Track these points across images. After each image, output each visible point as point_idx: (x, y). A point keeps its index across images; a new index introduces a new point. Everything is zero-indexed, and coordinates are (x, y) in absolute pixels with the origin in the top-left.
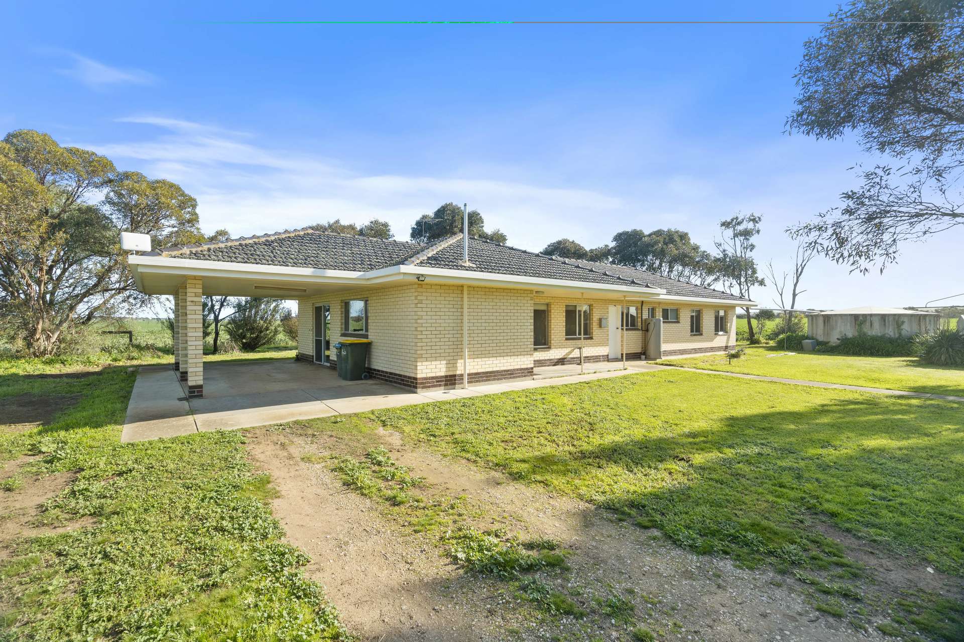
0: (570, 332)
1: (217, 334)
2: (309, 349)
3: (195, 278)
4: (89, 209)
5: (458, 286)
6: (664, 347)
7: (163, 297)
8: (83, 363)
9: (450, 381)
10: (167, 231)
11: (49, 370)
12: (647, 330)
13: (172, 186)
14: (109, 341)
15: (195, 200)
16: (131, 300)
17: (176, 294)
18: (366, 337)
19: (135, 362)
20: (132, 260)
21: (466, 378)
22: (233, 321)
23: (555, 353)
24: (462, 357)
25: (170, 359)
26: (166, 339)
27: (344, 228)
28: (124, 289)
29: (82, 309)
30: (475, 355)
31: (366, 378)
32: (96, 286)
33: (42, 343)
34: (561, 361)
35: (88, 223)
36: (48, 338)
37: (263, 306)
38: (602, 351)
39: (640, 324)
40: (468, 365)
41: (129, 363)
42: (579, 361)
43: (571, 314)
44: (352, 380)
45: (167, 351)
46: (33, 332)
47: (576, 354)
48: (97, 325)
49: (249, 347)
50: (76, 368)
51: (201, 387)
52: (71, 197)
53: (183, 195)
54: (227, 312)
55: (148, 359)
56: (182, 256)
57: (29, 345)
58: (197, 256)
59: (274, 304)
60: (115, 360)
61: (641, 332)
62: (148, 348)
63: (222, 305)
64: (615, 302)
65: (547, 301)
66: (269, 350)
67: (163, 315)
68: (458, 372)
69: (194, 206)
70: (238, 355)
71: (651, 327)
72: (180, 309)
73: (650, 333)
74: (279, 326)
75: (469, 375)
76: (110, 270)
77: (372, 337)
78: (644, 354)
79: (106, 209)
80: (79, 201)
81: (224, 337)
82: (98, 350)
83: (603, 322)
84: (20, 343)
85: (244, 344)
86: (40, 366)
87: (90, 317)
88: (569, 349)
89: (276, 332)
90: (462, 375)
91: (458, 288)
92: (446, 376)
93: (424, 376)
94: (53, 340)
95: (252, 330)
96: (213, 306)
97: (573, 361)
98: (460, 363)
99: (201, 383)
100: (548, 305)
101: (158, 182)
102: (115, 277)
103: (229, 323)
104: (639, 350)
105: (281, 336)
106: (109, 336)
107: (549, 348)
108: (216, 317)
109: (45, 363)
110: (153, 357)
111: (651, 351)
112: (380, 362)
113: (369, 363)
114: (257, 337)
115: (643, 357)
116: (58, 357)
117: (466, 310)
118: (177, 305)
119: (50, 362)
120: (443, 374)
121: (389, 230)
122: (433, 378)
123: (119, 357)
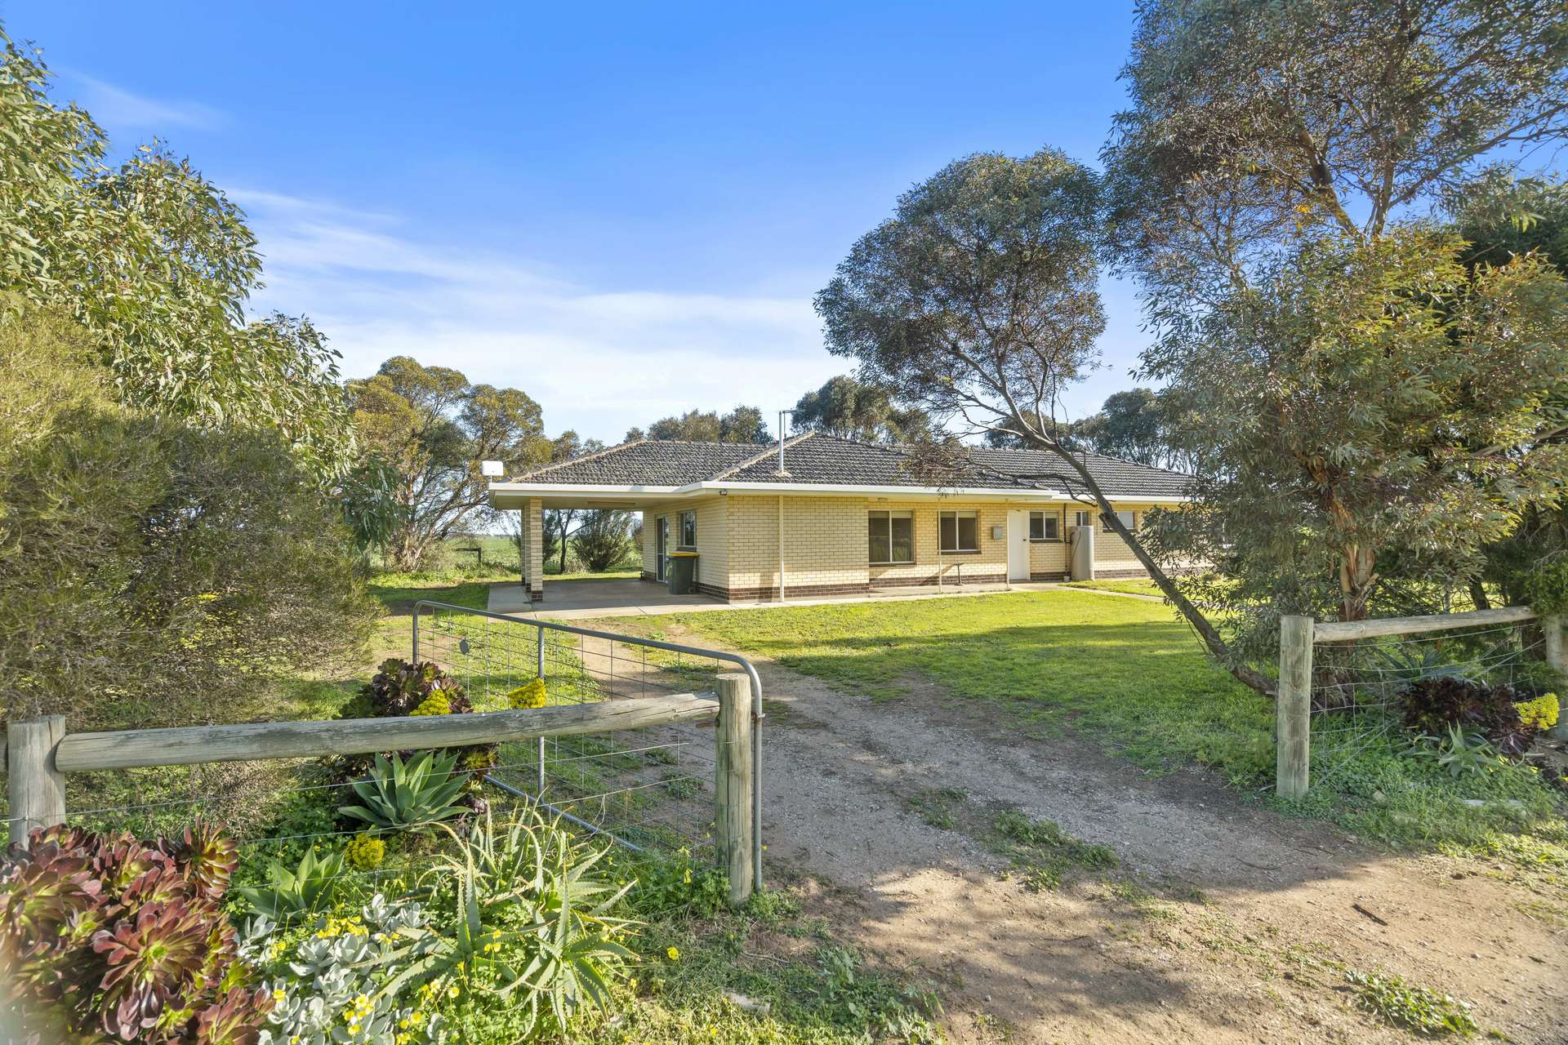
0: (946, 544)
1: (564, 550)
2: (652, 568)
3: (536, 498)
4: (448, 426)
5: (773, 497)
6: (1096, 566)
7: (511, 512)
8: (441, 579)
9: (766, 593)
10: (513, 442)
11: (416, 584)
12: (1071, 542)
13: (517, 393)
14: (462, 559)
15: (539, 407)
16: (483, 515)
17: (523, 509)
18: (694, 550)
19: (486, 580)
20: (492, 486)
21: (782, 590)
22: (580, 536)
23: (922, 571)
24: (778, 570)
25: (518, 578)
26: (513, 558)
27: (703, 418)
28: (476, 504)
29: (439, 526)
30: (793, 568)
31: (692, 592)
32: (452, 501)
33: (410, 560)
34: (933, 581)
35: (444, 438)
36: (413, 553)
37: (612, 518)
38: (999, 569)
39: (1062, 534)
40: (785, 578)
41: (480, 580)
42: (957, 580)
43: (946, 522)
44: (678, 593)
45: (514, 570)
46: (402, 548)
47: (953, 572)
48: (451, 543)
49: (597, 566)
50: (436, 583)
51: (541, 592)
52: (431, 415)
53: (528, 402)
54: (574, 526)
55: (497, 577)
56: (526, 481)
57: (399, 560)
58: (537, 479)
59: (625, 516)
60: (468, 577)
61: (1063, 545)
62: (496, 566)
63: (569, 518)
64: (1018, 506)
65: (910, 508)
66: (620, 570)
67: (511, 532)
68: (775, 585)
69: (538, 414)
70: (584, 574)
71: (1076, 537)
72: (525, 523)
73: (1074, 546)
74: (629, 541)
75: (786, 588)
76: (464, 485)
77: (700, 551)
78: (1069, 574)
79: (461, 424)
80: (436, 421)
81: (571, 553)
82: (453, 566)
83: (996, 531)
84: (391, 559)
85: (592, 563)
86: (408, 581)
87: (444, 533)
88: (943, 567)
89: (626, 550)
90: (778, 588)
91: (774, 499)
92: (761, 589)
93: (737, 587)
94: (417, 556)
95: (600, 547)
96: (560, 519)
97: (949, 581)
98: (776, 576)
99: (541, 589)
100: (912, 512)
101: (504, 392)
102: (467, 492)
103: (576, 538)
104: (1061, 569)
105: (632, 555)
106: (461, 554)
107: (915, 564)
108: (563, 532)
109: (412, 578)
110: (501, 575)
111: (1078, 570)
112: (706, 577)
113: (697, 578)
114: (605, 556)
115: (1067, 578)
116: (421, 573)
117: (782, 521)
118: (523, 519)
119: (415, 578)
120: (757, 586)
121: (759, 418)
122: (746, 590)
123: (472, 574)
